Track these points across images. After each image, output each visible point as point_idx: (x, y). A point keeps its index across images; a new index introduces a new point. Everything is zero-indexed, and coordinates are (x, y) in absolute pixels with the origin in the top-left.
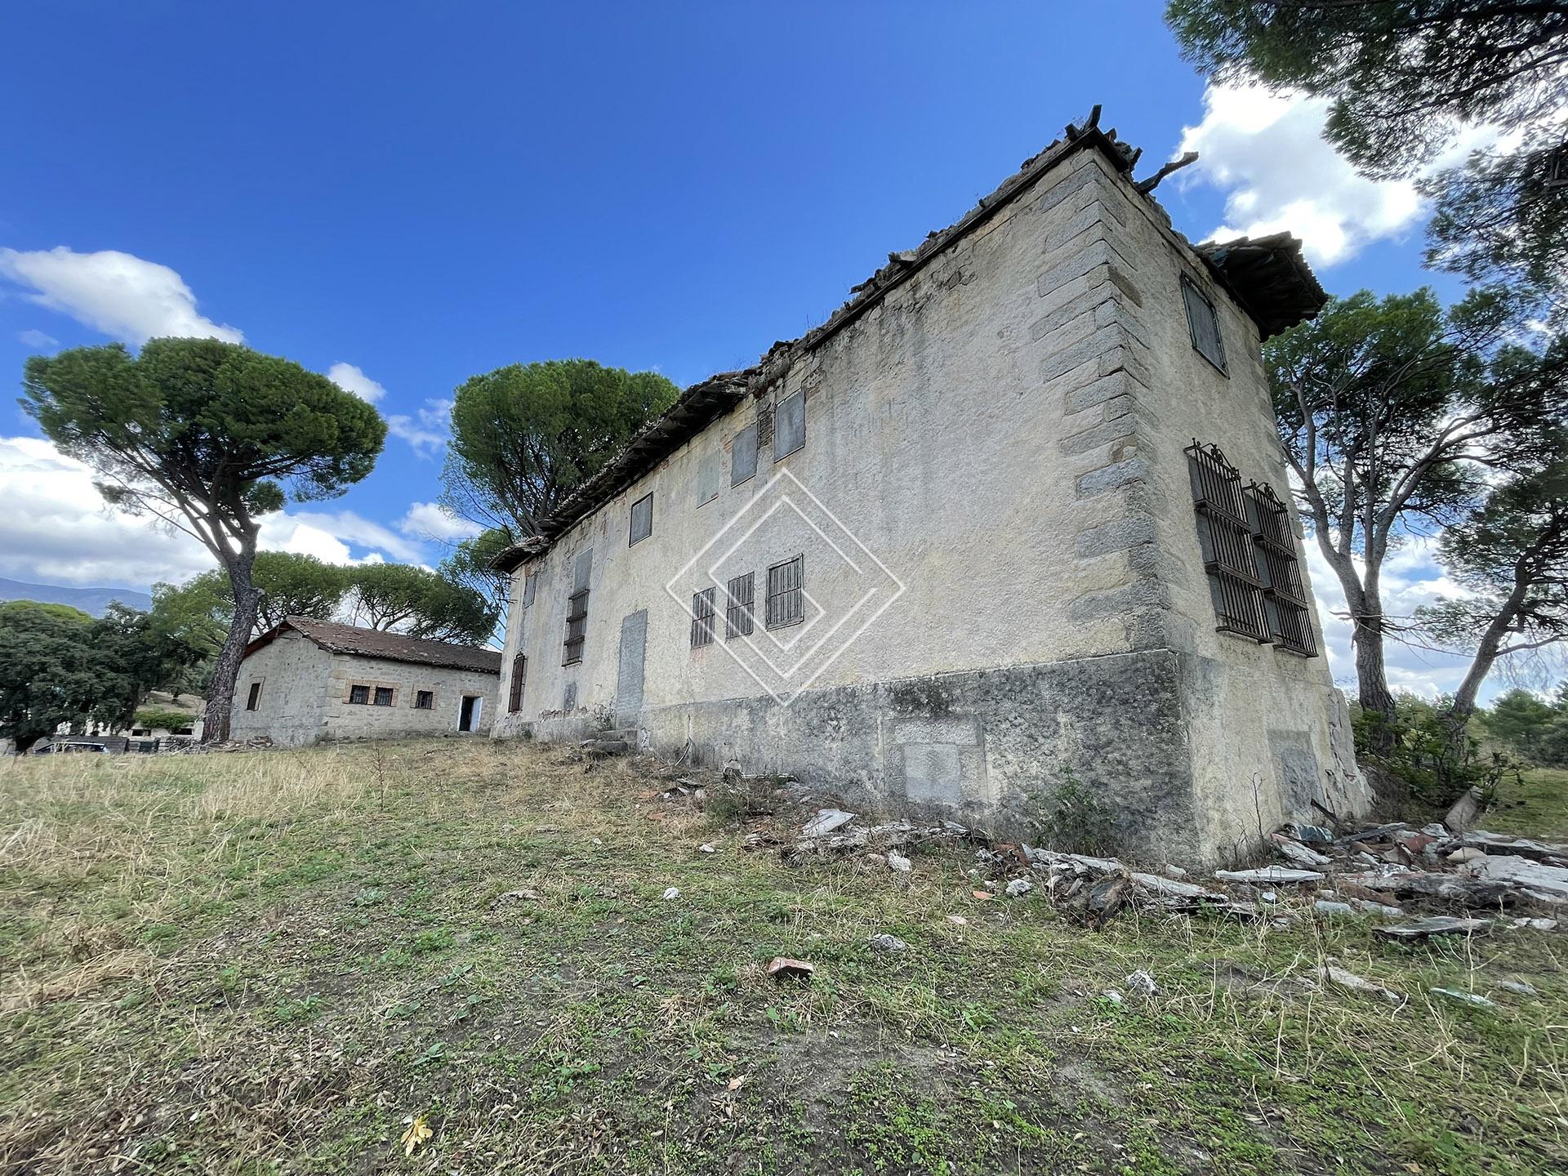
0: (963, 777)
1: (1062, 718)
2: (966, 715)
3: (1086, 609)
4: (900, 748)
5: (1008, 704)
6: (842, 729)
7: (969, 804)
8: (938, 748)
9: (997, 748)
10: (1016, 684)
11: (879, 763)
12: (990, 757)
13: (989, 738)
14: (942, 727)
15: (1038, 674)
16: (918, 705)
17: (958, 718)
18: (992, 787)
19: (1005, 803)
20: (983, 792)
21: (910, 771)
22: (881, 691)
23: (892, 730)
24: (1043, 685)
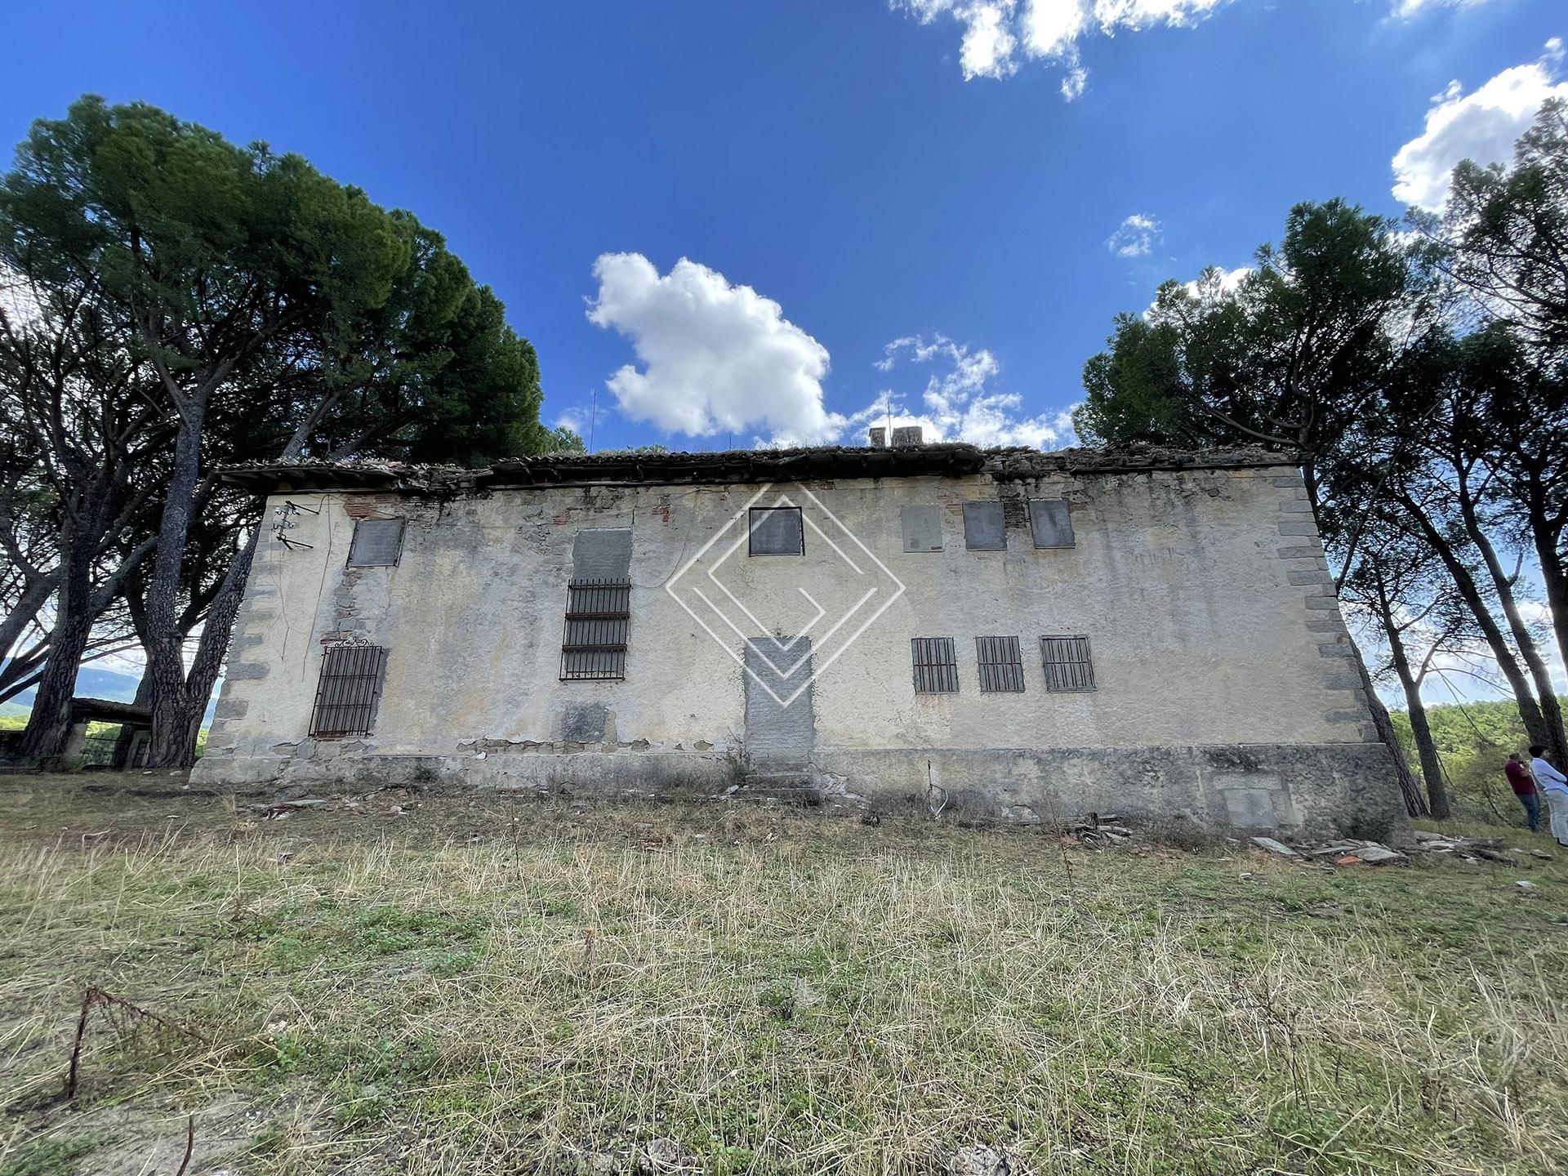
0: (1275, 809)
1: (1336, 775)
2: (1273, 772)
3: (1335, 718)
4: (1221, 792)
5: (1299, 766)
6: (1161, 779)
7: (1282, 826)
8: (1252, 791)
9: (1297, 791)
10: (1304, 754)
11: (1201, 802)
12: (1293, 797)
13: (1290, 785)
14: (1254, 779)
15: (1317, 750)
16: (1233, 764)
17: (1266, 773)
18: (1297, 814)
19: (1308, 823)
20: (1290, 818)
21: (1231, 808)
22: (1196, 752)
23: (1211, 779)
24: (1321, 756)
